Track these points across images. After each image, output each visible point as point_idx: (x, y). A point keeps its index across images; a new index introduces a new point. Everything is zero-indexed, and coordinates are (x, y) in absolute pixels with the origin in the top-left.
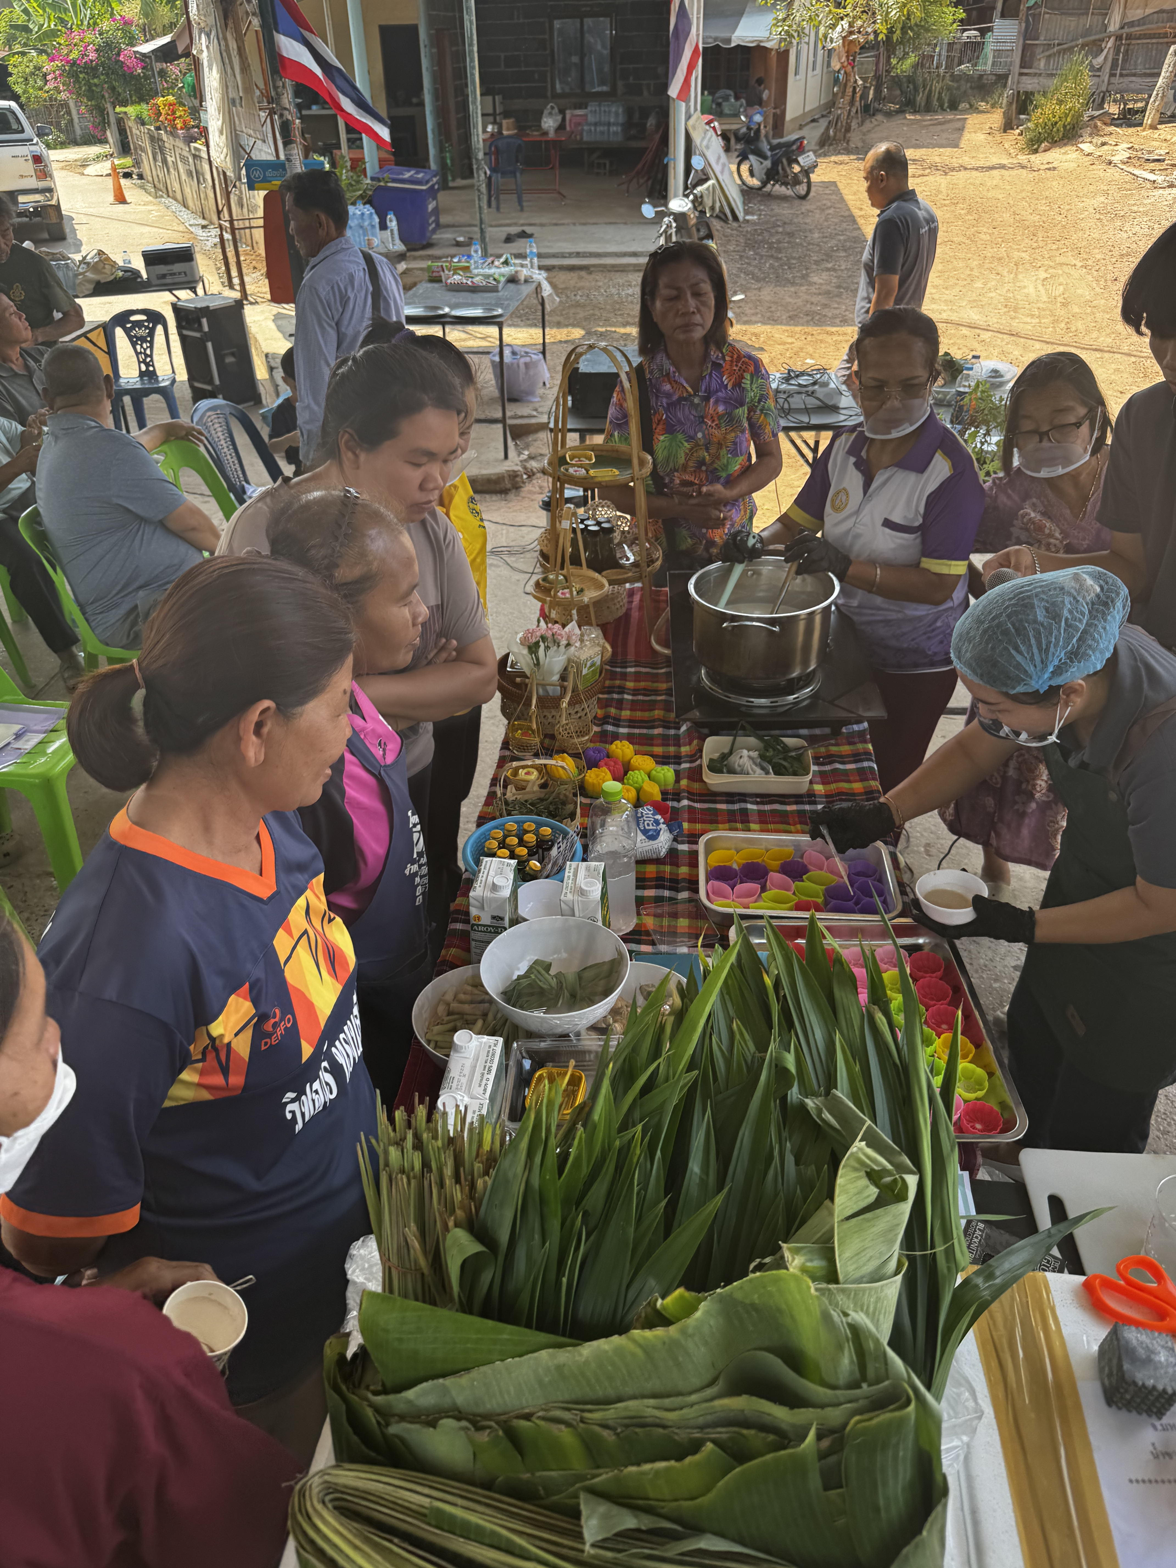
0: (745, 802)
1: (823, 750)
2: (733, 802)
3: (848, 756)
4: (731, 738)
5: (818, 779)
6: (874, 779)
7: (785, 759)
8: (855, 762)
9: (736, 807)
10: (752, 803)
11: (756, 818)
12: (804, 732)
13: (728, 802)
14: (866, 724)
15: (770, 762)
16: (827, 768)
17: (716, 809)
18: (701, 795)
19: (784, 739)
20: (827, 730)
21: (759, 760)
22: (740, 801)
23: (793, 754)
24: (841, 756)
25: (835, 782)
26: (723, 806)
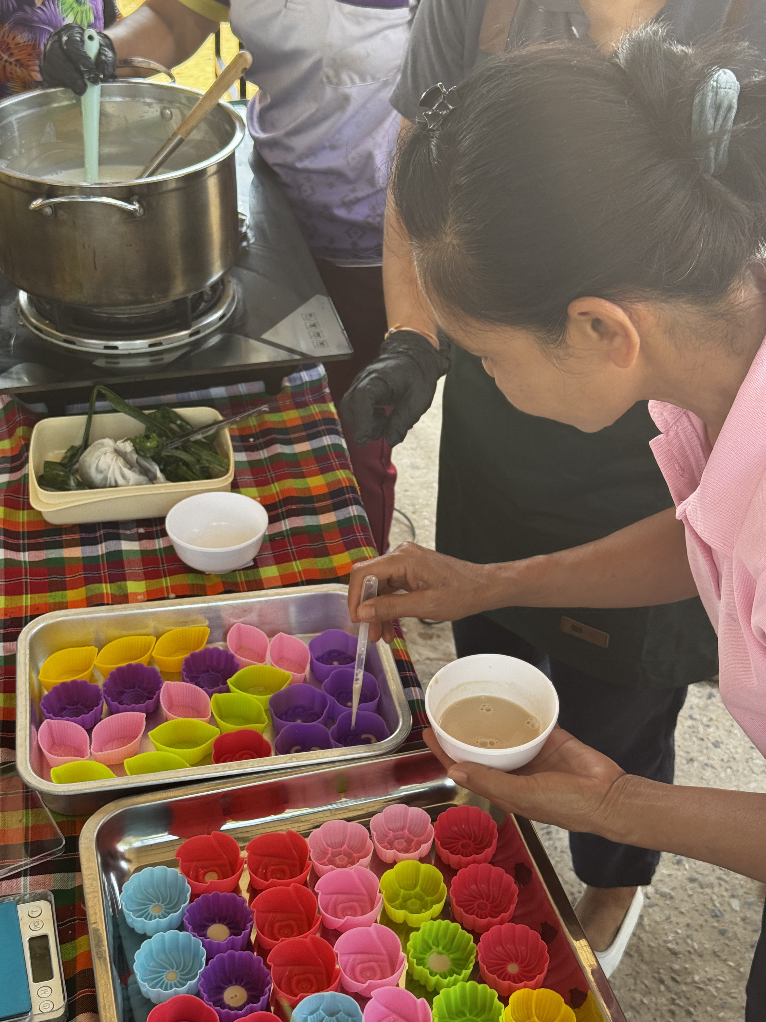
0: (118, 537)
1: (253, 422)
2: (94, 542)
3: (295, 429)
4: (82, 419)
5: (248, 478)
6: (344, 467)
7: (185, 448)
8: (310, 438)
9: (101, 549)
10: (129, 538)
11: (139, 569)
12: (218, 392)
13: (83, 543)
14: (321, 370)
15: (157, 459)
16: (263, 454)
17: (61, 560)
18: (31, 535)
19: (180, 411)
20: (258, 387)
21: (135, 456)
22: (108, 537)
23: (199, 437)
24: (285, 431)
25: (279, 478)
26: (76, 552)
